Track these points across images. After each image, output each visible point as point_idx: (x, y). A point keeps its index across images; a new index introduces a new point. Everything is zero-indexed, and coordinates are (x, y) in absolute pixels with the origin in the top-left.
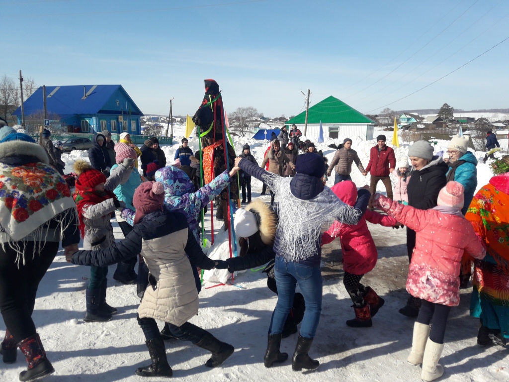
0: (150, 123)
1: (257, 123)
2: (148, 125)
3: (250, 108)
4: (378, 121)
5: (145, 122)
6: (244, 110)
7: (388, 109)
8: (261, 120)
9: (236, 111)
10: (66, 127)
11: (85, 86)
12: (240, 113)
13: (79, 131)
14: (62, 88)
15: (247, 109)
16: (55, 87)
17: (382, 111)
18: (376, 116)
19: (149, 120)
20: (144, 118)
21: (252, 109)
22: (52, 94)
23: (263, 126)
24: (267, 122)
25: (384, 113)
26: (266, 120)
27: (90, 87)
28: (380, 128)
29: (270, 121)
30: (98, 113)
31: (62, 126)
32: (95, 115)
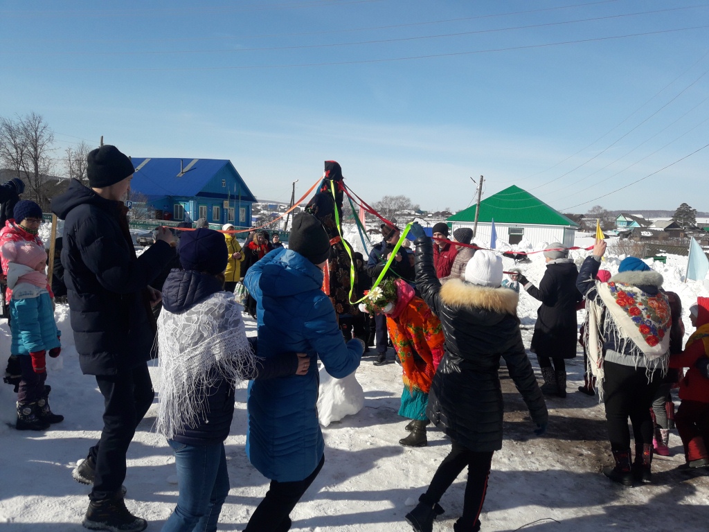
0: (265, 212)
1: (409, 218)
2: (263, 214)
3: (400, 198)
4: (584, 223)
5: (259, 211)
6: (392, 199)
7: (599, 207)
8: (417, 214)
9: (381, 201)
10: (153, 212)
11: (182, 160)
12: (386, 203)
13: (170, 218)
14: (153, 160)
15: (397, 199)
16: (143, 159)
17: (591, 209)
18: (582, 216)
19: (265, 208)
20: (259, 205)
21: (404, 199)
22: (140, 168)
24: (425, 216)
25: (593, 213)
26: (423, 214)
27: (190, 160)
28: (587, 234)
29: (429, 215)
30: (197, 196)
31: (149, 210)
32: (192, 198)
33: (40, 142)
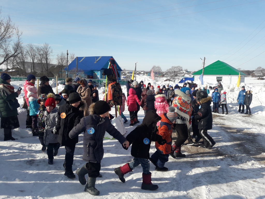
0: (128, 74)
1: (183, 74)
3: (178, 67)
4: (254, 74)
5: (126, 74)
6: (175, 67)
7: (260, 67)
8: (186, 73)
9: (171, 68)
11: (96, 57)
12: (173, 69)
13: (92, 78)
14: (86, 57)
15: (177, 67)
16: (83, 57)
17: (257, 68)
18: (253, 71)
20: (126, 72)
21: (180, 67)
22: (81, 60)
23: (187, 76)
24: (189, 73)
25: (258, 70)
26: (188, 72)
27: (99, 57)
28: (255, 78)
29: (191, 73)
30: (101, 70)
31: (85, 75)
32: (99, 70)
33: (48, 53)
